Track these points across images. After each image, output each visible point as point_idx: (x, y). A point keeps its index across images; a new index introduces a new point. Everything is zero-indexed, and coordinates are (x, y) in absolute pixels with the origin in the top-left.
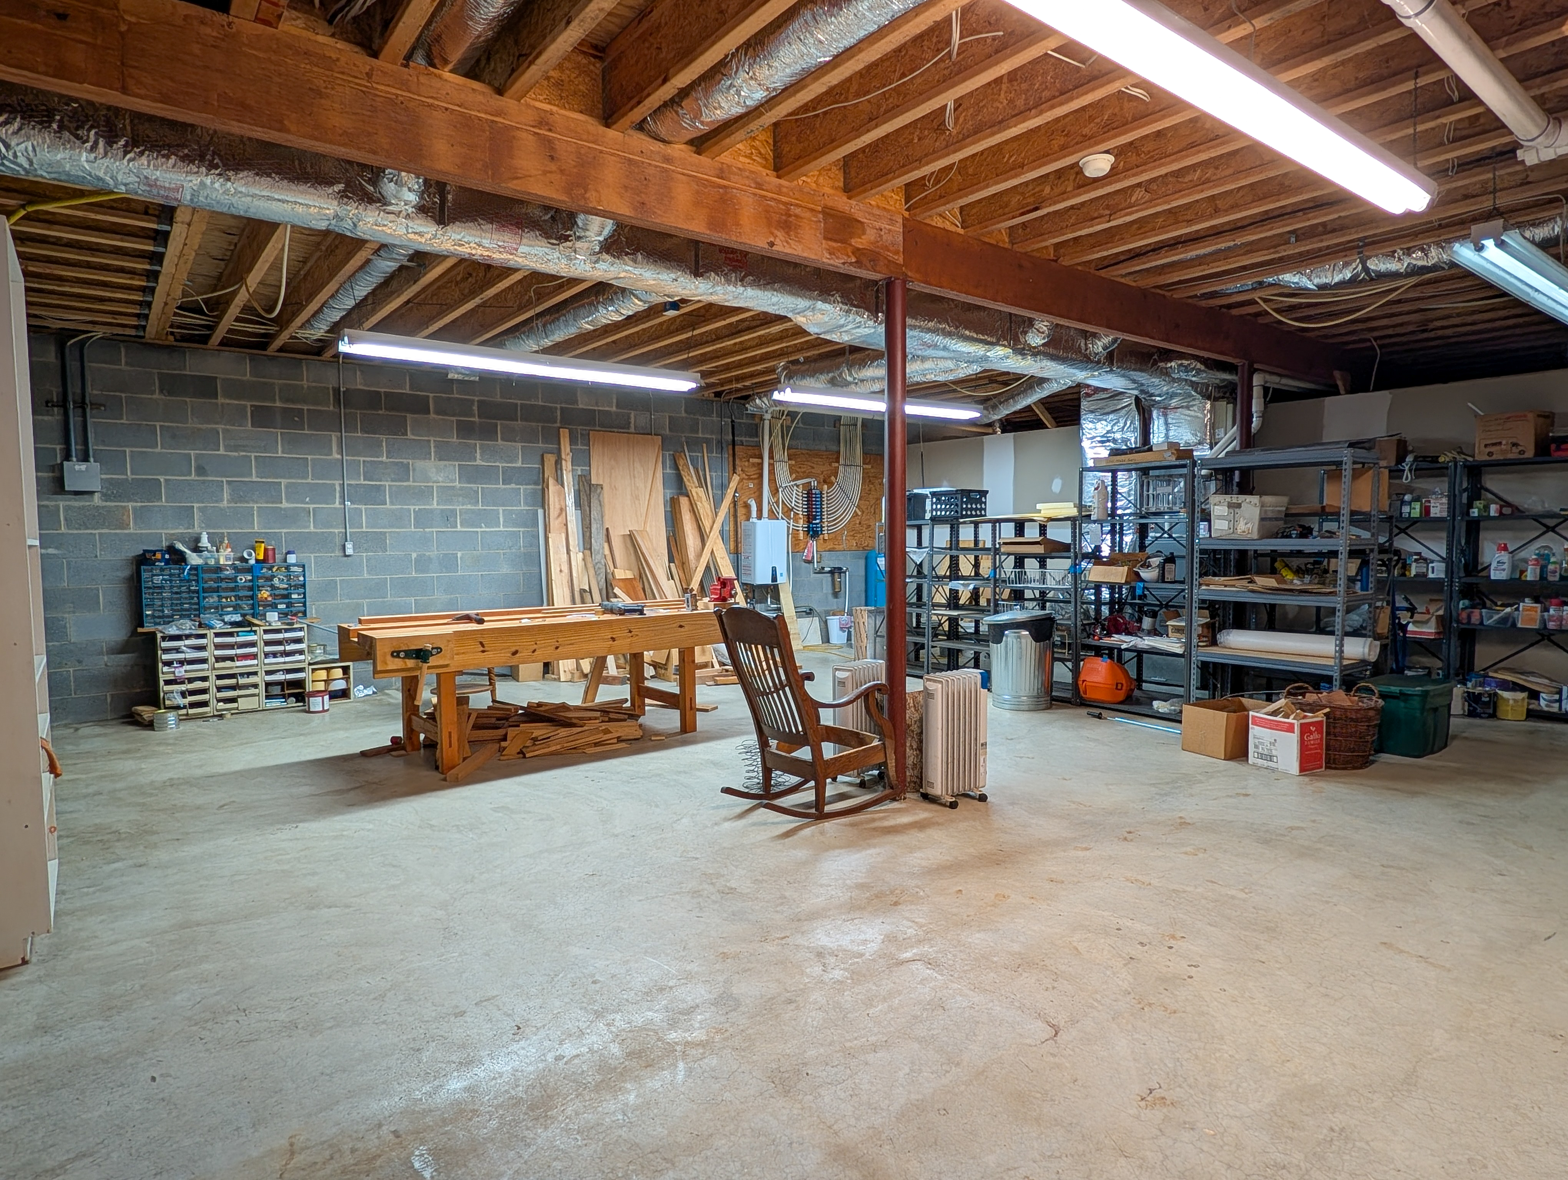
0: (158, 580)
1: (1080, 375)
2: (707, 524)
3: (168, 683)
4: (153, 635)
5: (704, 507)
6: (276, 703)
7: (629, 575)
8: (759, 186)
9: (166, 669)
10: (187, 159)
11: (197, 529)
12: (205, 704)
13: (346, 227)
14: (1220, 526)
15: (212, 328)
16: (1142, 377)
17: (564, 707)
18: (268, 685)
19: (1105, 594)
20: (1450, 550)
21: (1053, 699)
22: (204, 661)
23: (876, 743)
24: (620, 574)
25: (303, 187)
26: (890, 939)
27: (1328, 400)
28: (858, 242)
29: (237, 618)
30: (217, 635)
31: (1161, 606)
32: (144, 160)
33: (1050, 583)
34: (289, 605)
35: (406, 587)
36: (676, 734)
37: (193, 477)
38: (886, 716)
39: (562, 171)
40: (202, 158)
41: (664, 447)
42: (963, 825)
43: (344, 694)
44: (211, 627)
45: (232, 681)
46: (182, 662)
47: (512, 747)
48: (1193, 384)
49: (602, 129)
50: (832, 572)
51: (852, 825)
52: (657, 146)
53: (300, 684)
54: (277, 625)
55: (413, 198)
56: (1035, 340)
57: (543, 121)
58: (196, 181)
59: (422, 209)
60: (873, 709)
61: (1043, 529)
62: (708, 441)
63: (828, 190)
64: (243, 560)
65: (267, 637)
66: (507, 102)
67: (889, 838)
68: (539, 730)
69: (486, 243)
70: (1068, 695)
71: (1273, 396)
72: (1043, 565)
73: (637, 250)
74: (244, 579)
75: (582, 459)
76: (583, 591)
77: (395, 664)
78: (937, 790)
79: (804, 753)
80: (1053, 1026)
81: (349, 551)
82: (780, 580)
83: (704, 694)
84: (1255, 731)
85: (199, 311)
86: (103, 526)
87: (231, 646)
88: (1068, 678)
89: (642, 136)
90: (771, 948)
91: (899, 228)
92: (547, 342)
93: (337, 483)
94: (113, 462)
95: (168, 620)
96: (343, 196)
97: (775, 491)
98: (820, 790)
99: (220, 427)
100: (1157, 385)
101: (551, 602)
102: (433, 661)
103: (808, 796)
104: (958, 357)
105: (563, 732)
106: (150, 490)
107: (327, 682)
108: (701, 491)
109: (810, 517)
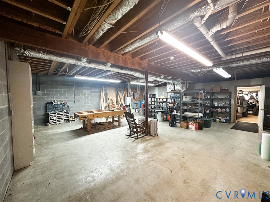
0: (49, 106)
1: (167, 81)
2: (121, 98)
3: (50, 120)
4: (49, 113)
5: (121, 96)
6: (65, 122)
7: (111, 104)
8: (130, 60)
9: (50, 118)
10: (55, 55)
11: (55, 99)
12: (56, 122)
13: (76, 64)
14: (184, 100)
15: (57, 73)
16: (174, 81)
17: (104, 122)
18: (64, 120)
19: (170, 107)
20: (210, 102)
21: (164, 120)
22: (55, 117)
23: (144, 129)
24: (110, 104)
25: (71, 59)
26: (149, 157)
27: (196, 84)
28: (143, 66)
29: (60, 111)
30: (57, 113)
31: (177, 109)
32: (49, 55)
33: (163, 106)
34: (67, 109)
35: (82, 106)
36: (118, 126)
37: (54, 93)
38: (145, 125)
39: (105, 58)
40: (57, 55)
41: (115, 88)
42: (155, 139)
43: (74, 120)
44: (56, 112)
45: (59, 119)
46: (52, 117)
47: (97, 128)
48: (180, 82)
49: (111, 53)
50: (136, 103)
51: (142, 139)
52: (118, 55)
53: (69, 119)
54: (66, 112)
55: (86, 60)
56: (162, 77)
57: (103, 52)
58: (56, 58)
59: (87, 62)
60: (144, 124)
61: (162, 100)
62: (121, 87)
63: (138, 60)
64: (61, 103)
65: (64, 113)
66: (98, 49)
67: (146, 141)
68: (100, 126)
69: (95, 66)
70: (166, 120)
71: (189, 83)
72: (162, 104)
73: (114, 67)
74: (61, 106)
75: (105, 90)
76: (105, 106)
77: (82, 119)
78: (152, 134)
79: (135, 130)
80: (171, 171)
81: (75, 102)
82: (130, 105)
83: (122, 120)
84: (189, 125)
85: (55, 71)
86: (42, 99)
87: (59, 115)
88: (166, 117)
89: (116, 53)
90: (133, 159)
91: (147, 65)
92: (102, 76)
93: (74, 93)
94: (43, 91)
95: (51, 111)
96: (76, 60)
97: (129, 94)
98: (137, 135)
99: (58, 86)
100: (176, 82)
101: (101, 109)
102: (87, 118)
103: (136, 135)
104: (153, 79)
105: (104, 126)
106: (48, 94)
107: (72, 119)
108: (120, 94)
109: (134, 97)
